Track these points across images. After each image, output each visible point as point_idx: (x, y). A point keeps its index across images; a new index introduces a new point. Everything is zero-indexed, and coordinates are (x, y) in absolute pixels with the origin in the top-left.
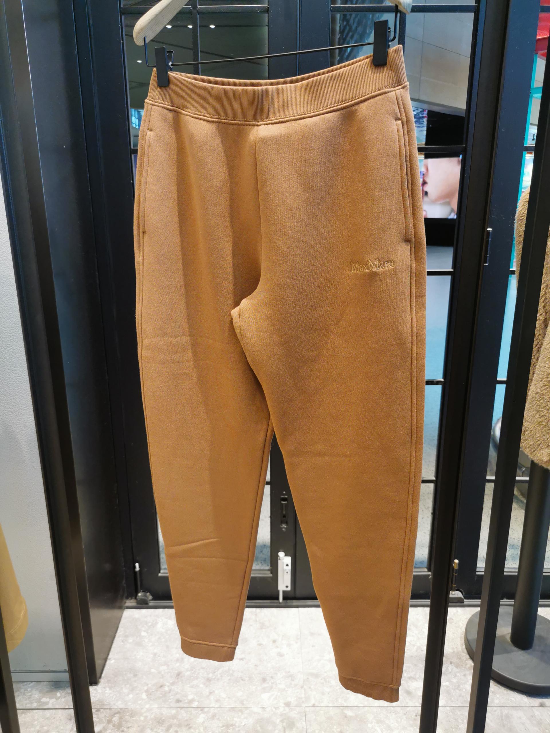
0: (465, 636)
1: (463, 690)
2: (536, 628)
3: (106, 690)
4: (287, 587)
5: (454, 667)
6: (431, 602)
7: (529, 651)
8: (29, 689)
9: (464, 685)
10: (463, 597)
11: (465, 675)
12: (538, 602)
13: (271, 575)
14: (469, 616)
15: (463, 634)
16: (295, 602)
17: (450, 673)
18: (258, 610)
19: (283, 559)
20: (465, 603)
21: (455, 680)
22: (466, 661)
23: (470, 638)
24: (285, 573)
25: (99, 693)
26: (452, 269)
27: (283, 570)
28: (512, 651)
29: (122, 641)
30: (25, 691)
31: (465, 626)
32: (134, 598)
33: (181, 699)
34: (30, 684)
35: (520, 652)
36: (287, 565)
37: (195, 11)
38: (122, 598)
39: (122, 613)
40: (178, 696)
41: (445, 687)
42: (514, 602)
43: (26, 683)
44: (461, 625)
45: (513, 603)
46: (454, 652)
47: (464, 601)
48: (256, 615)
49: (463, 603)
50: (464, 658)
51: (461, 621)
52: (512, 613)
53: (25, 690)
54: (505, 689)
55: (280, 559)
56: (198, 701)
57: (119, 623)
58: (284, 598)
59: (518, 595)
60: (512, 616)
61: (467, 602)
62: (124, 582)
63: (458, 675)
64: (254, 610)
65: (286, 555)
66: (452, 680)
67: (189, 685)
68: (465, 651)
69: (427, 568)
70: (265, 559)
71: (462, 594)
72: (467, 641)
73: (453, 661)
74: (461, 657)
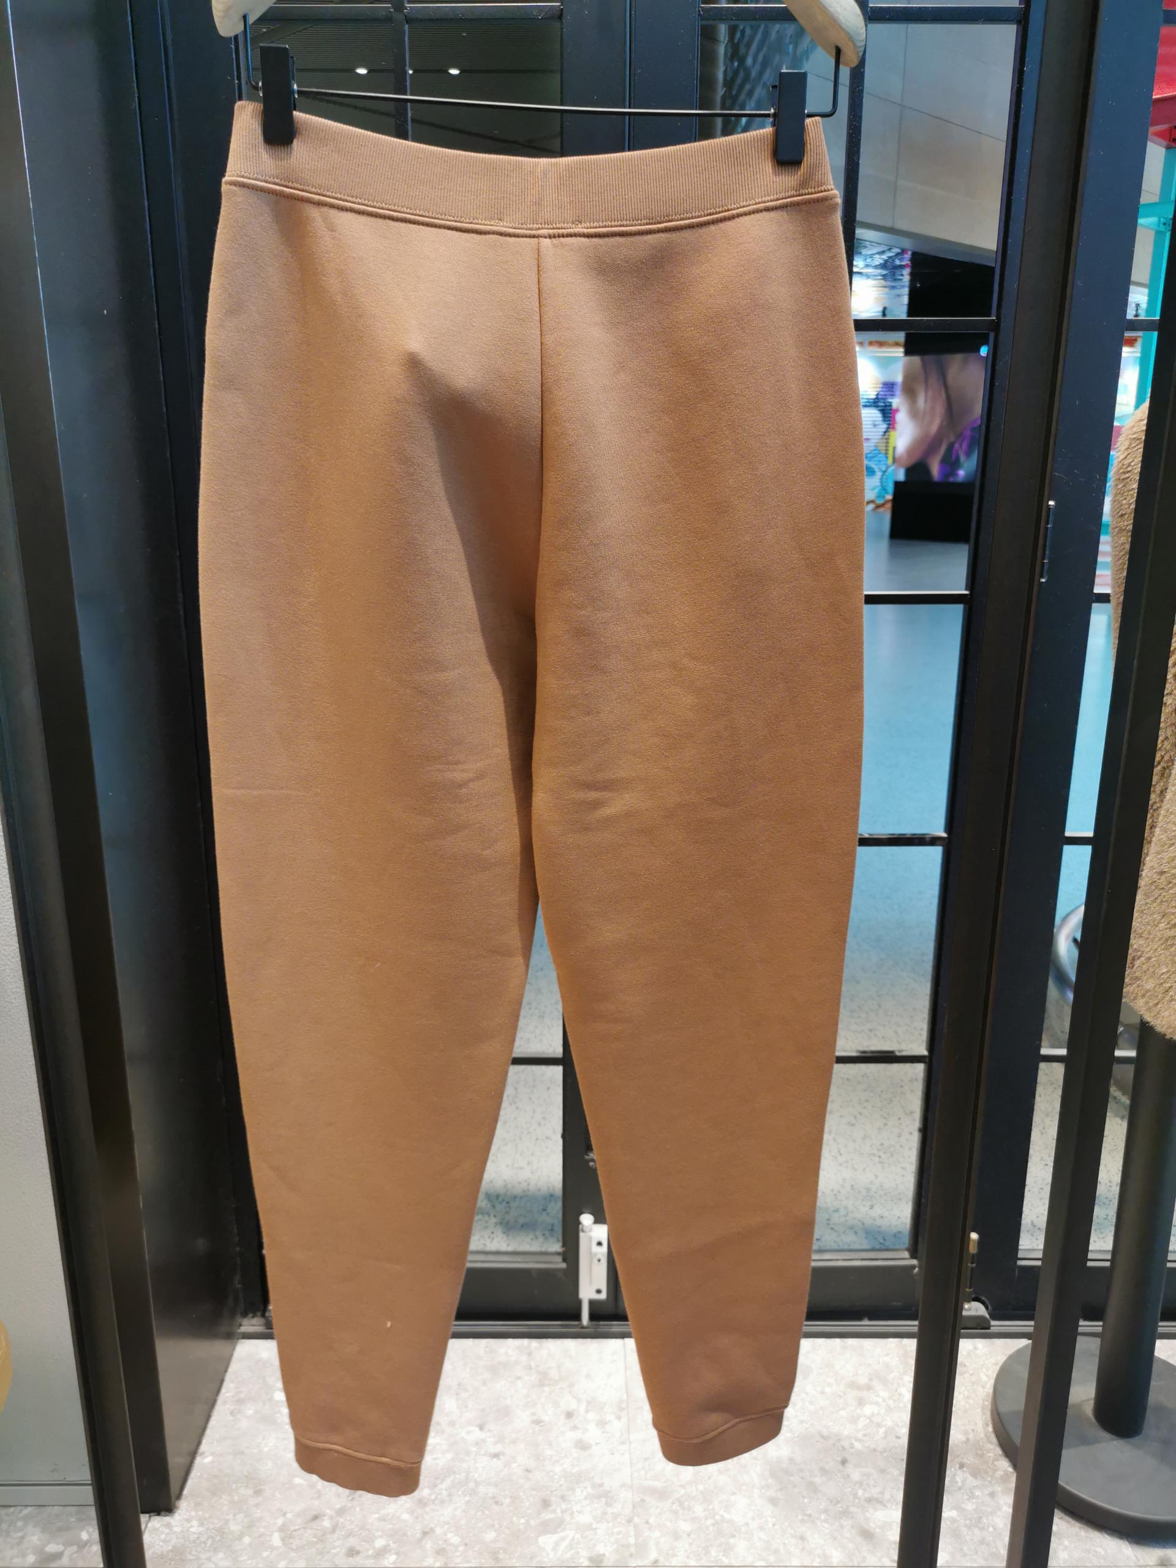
0: (992, 1402)
1: (988, 1528)
2: (1151, 1388)
3: (192, 1526)
4: (599, 1291)
5: (967, 1475)
6: (921, 1327)
7: (1136, 1440)
8: (20, 1524)
9: (990, 1518)
10: (987, 1316)
11: (992, 1495)
12: (1156, 1326)
13: (564, 1265)
14: (1001, 1359)
15: (987, 1401)
16: (615, 1325)
17: (960, 1488)
18: (534, 1343)
19: (591, 1230)
20: (993, 1329)
21: (970, 1507)
22: (996, 1463)
23: (1003, 1409)
24: (595, 1261)
25: (175, 1532)
26: (966, 590)
27: (591, 1255)
28: (1097, 1441)
29: (232, 1413)
30: (11, 1528)
31: (992, 1382)
32: (259, 1314)
33: (358, 1548)
34: (22, 1510)
35: (1115, 1442)
36: (600, 1244)
37: (399, 17)
38: (232, 1315)
39: (234, 1349)
40: (352, 1542)
41: (949, 1523)
42: (1103, 1326)
43: (12, 1509)
44: (984, 1378)
45: (1101, 1328)
46: (968, 1440)
47: (989, 1323)
48: (530, 1354)
49: (989, 1328)
50: (991, 1454)
51: (984, 1370)
52: (1098, 1353)
53: (10, 1526)
54: (1083, 1526)
55: (583, 1231)
56: (397, 1554)
57: (226, 1371)
58: (593, 1317)
59: (1112, 1312)
60: (1097, 1360)
61: (996, 1325)
62: (237, 1278)
63: (977, 1494)
64: (525, 1342)
65: (597, 1221)
66: (963, 1505)
67: (377, 1516)
68: (994, 1439)
69: (907, 1250)
70: (553, 1225)
71: (987, 1308)
72: (997, 1417)
73: (965, 1460)
74: (985, 1452)
